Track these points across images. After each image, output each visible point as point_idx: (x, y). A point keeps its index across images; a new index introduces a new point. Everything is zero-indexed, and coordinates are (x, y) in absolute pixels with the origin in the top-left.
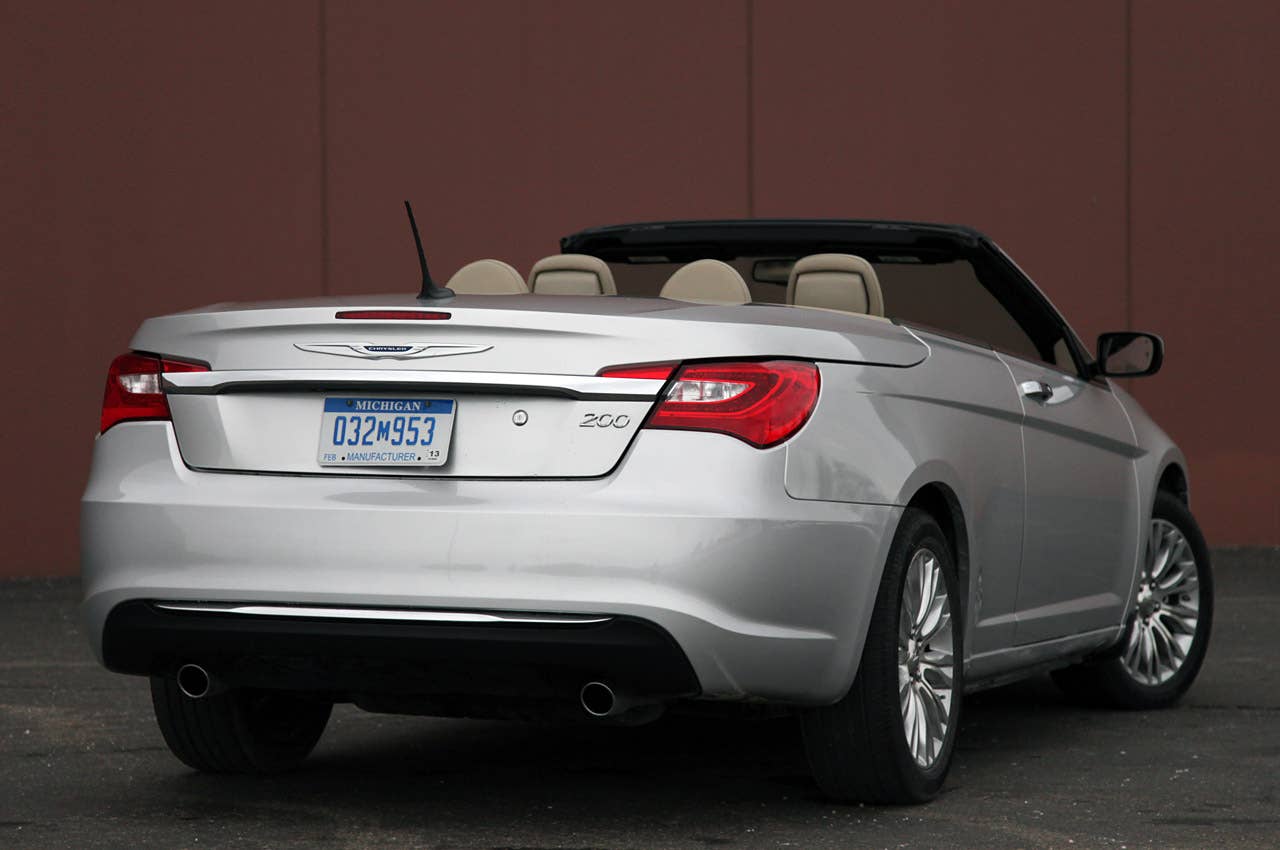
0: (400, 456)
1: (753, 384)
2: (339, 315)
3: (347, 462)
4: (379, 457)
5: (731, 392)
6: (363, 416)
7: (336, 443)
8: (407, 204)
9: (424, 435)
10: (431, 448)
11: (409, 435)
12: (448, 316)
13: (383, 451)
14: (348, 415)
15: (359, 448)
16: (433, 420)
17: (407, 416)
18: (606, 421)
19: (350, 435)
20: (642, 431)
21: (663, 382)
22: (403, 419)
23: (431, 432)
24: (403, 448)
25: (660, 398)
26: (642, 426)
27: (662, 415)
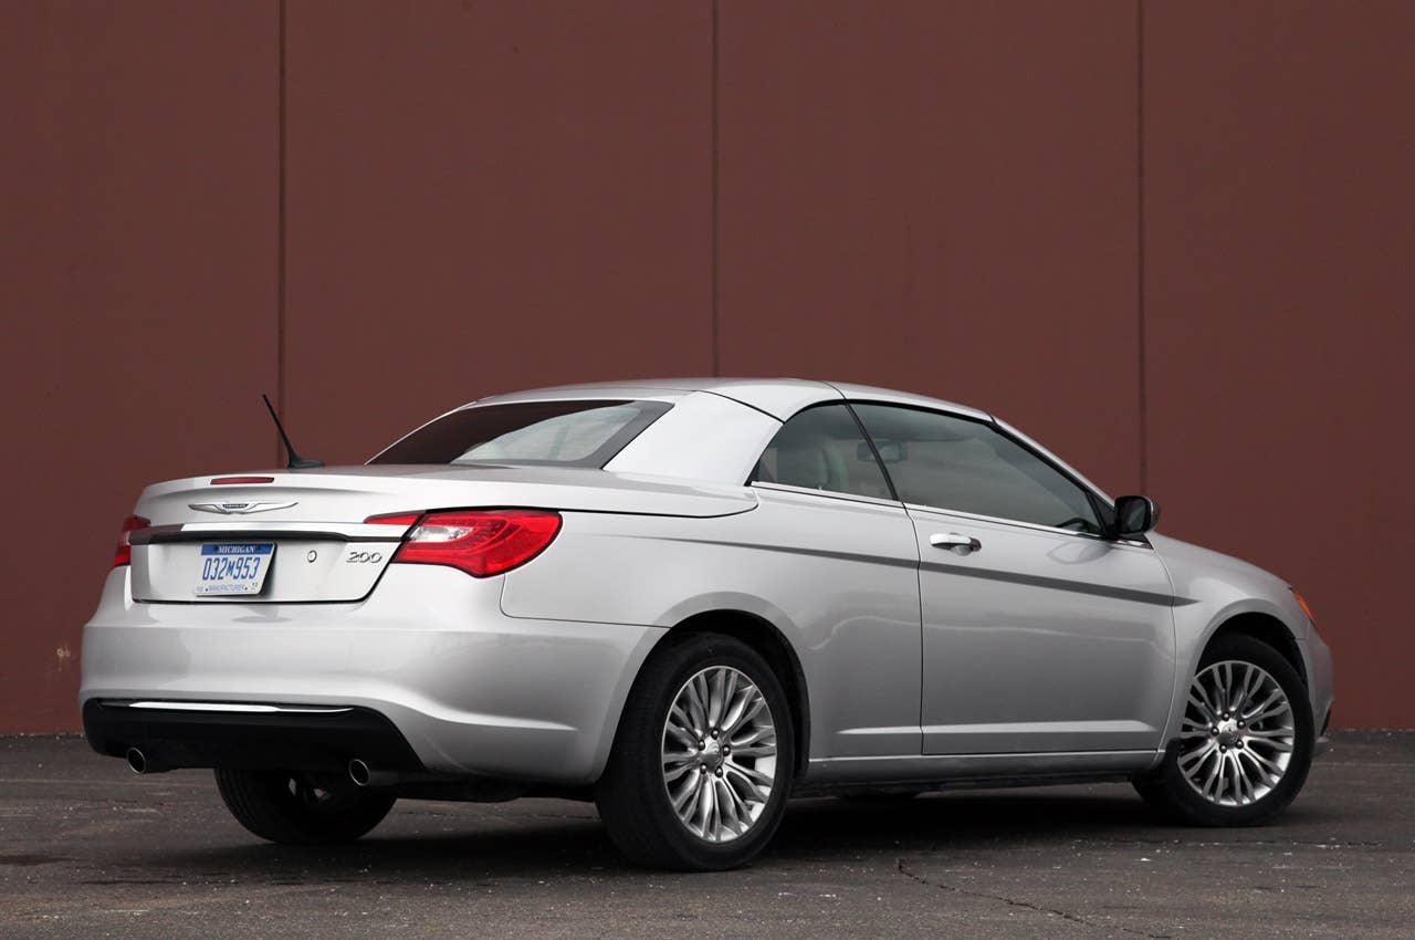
0: (237, 587)
1: (478, 528)
2: (213, 482)
3: (208, 593)
4: (226, 588)
5: (463, 532)
6: (221, 557)
7: (205, 578)
8: (264, 396)
9: (251, 572)
10: (253, 581)
11: (244, 571)
12: (272, 480)
13: (229, 585)
14: (213, 557)
15: (216, 582)
16: (259, 559)
17: (245, 557)
18: (365, 557)
19: (212, 573)
20: (391, 565)
21: (408, 526)
22: (242, 559)
23: (256, 568)
24: (239, 581)
25: (405, 539)
26: (391, 561)
27: (406, 552)
